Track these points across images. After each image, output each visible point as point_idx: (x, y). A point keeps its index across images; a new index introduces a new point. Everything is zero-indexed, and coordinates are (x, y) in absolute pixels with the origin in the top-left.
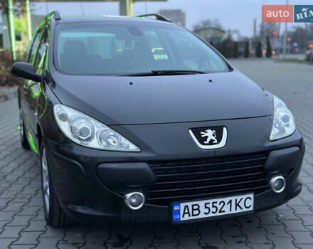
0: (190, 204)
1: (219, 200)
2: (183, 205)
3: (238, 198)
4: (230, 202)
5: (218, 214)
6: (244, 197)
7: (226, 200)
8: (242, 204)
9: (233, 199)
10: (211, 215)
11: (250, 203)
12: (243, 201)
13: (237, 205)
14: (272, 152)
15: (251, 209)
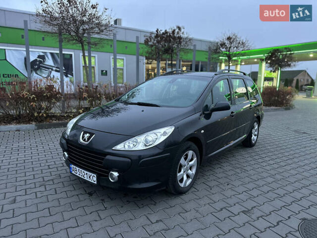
0: (74, 167)
1: (83, 171)
2: (72, 166)
3: (90, 174)
4: (87, 174)
5: (82, 177)
6: (93, 175)
7: (86, 172)
8: (91, 177)
9: (88, 173)
10: (80, 176)
11: (95, 179)
12: (92, 176)
13: (90, 177)
14: (109, 156)
15: (96, 183)
